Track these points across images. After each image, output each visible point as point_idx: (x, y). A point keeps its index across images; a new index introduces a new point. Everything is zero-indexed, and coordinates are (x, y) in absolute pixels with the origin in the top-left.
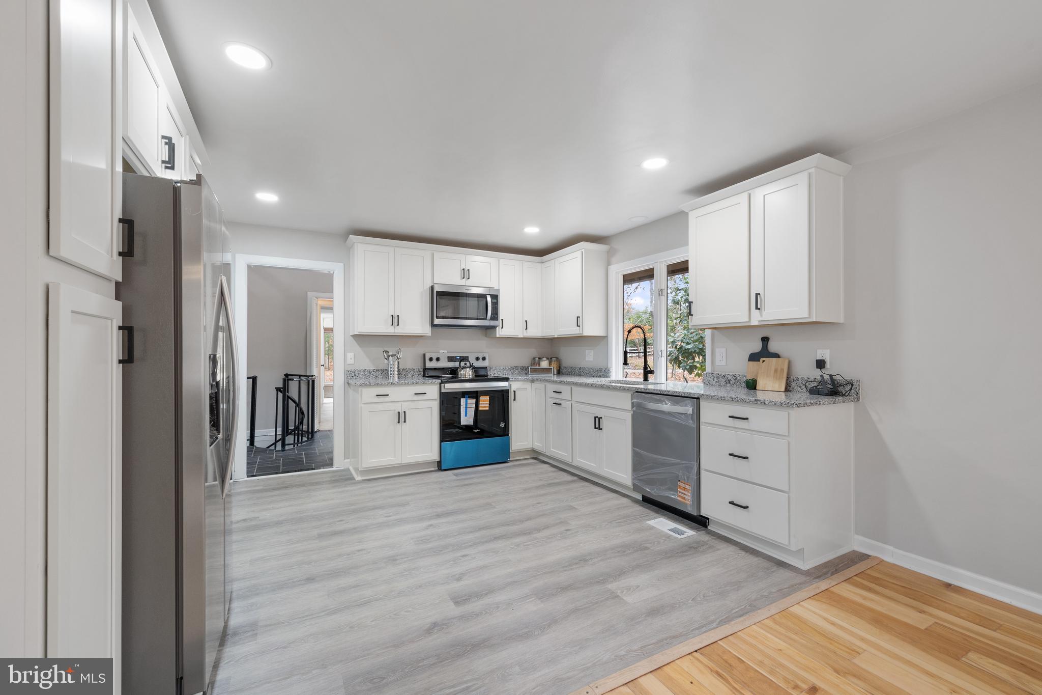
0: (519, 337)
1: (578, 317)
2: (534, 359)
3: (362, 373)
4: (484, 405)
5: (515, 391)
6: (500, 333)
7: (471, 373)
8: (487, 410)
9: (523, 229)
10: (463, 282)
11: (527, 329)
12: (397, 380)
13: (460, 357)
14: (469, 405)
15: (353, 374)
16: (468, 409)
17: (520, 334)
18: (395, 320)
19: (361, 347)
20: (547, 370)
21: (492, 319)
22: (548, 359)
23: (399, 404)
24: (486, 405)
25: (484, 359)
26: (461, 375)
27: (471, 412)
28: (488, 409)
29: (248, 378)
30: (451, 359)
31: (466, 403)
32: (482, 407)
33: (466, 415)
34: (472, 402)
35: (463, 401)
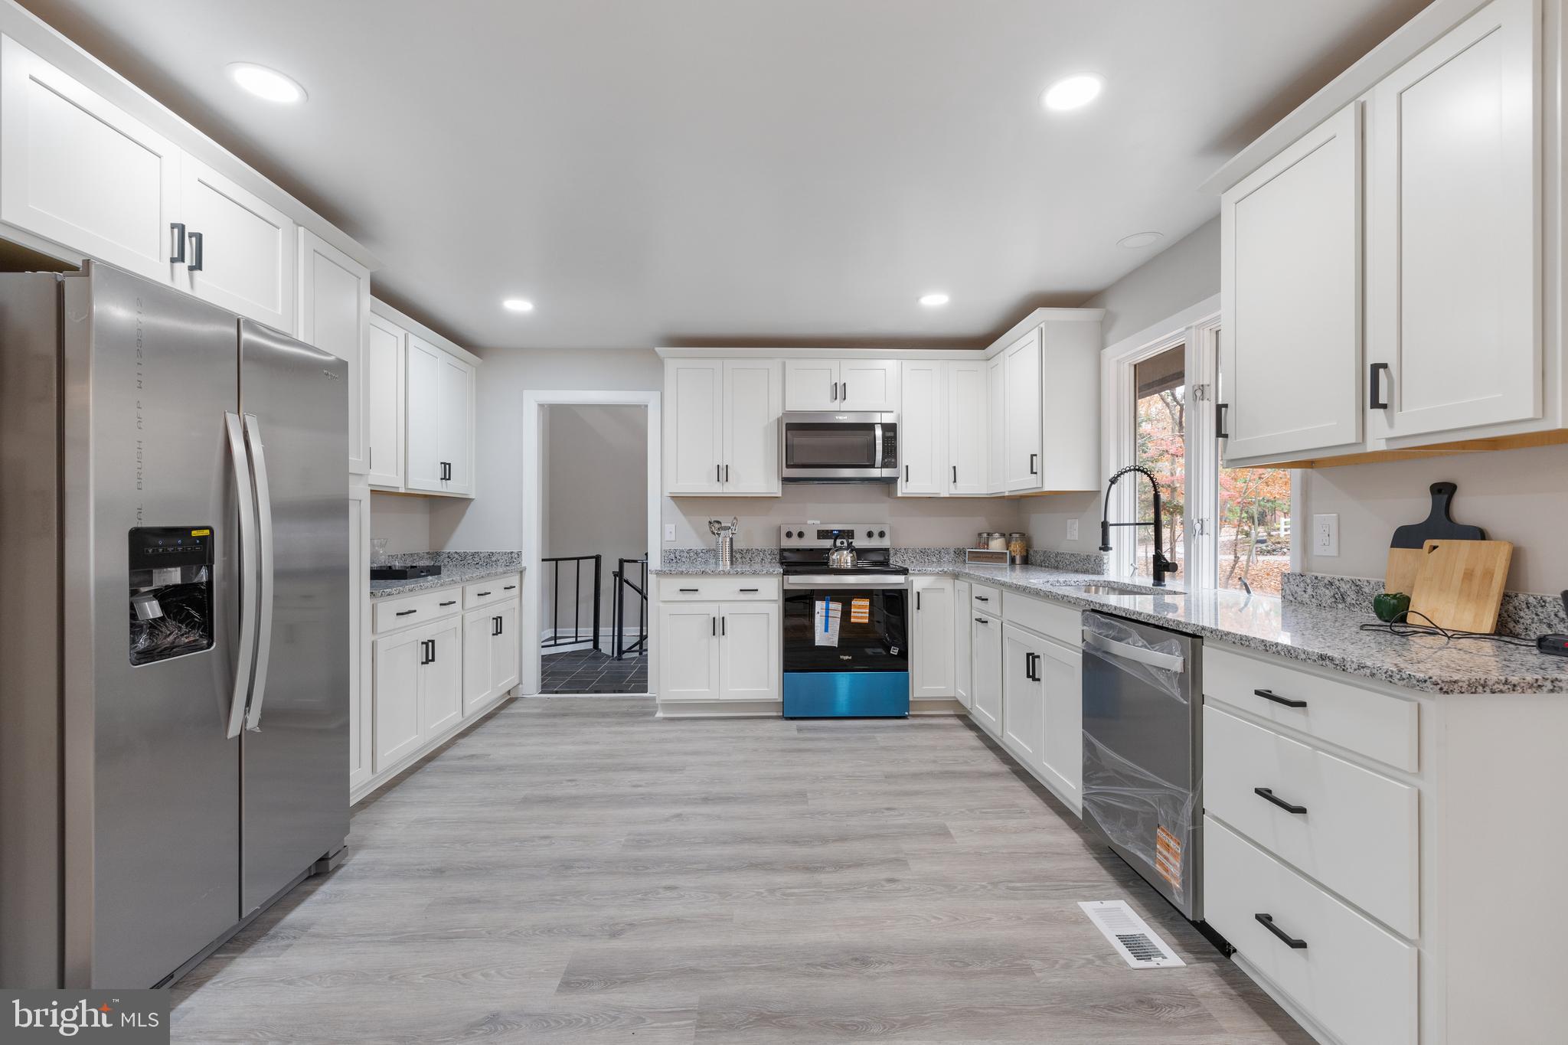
0: (942, 496)
1: (1032, 456)
2: (980, 535)
3: (685, 554)
4: (860, 615)
5: (918, 593)
6: (903, 489)
7: (849, 559)
8: (866, 623)
9: (918, 299)
10: (835, 406)
11: (955, 481)
12: (728, 568)
13: (839, 531)
14: (831, 613)
15: (672, 556)
16: (830, 619)
17: (945, 490)
18: (722, 473)
19: (685, 514)
20: (997, 557)
21: (884, 465)
22: (1003, 535)
23: (716, 605)
24: (863, 615)
25: (882, 534)
26: (834, 560)
27: (835, 625)
28: (867, 621)
29: (543, 560)
30: (823, 534)
31: (827, 609)
32: (856, 617)
33: (826, 630)
34: (836, 607)
35: (820, 606)
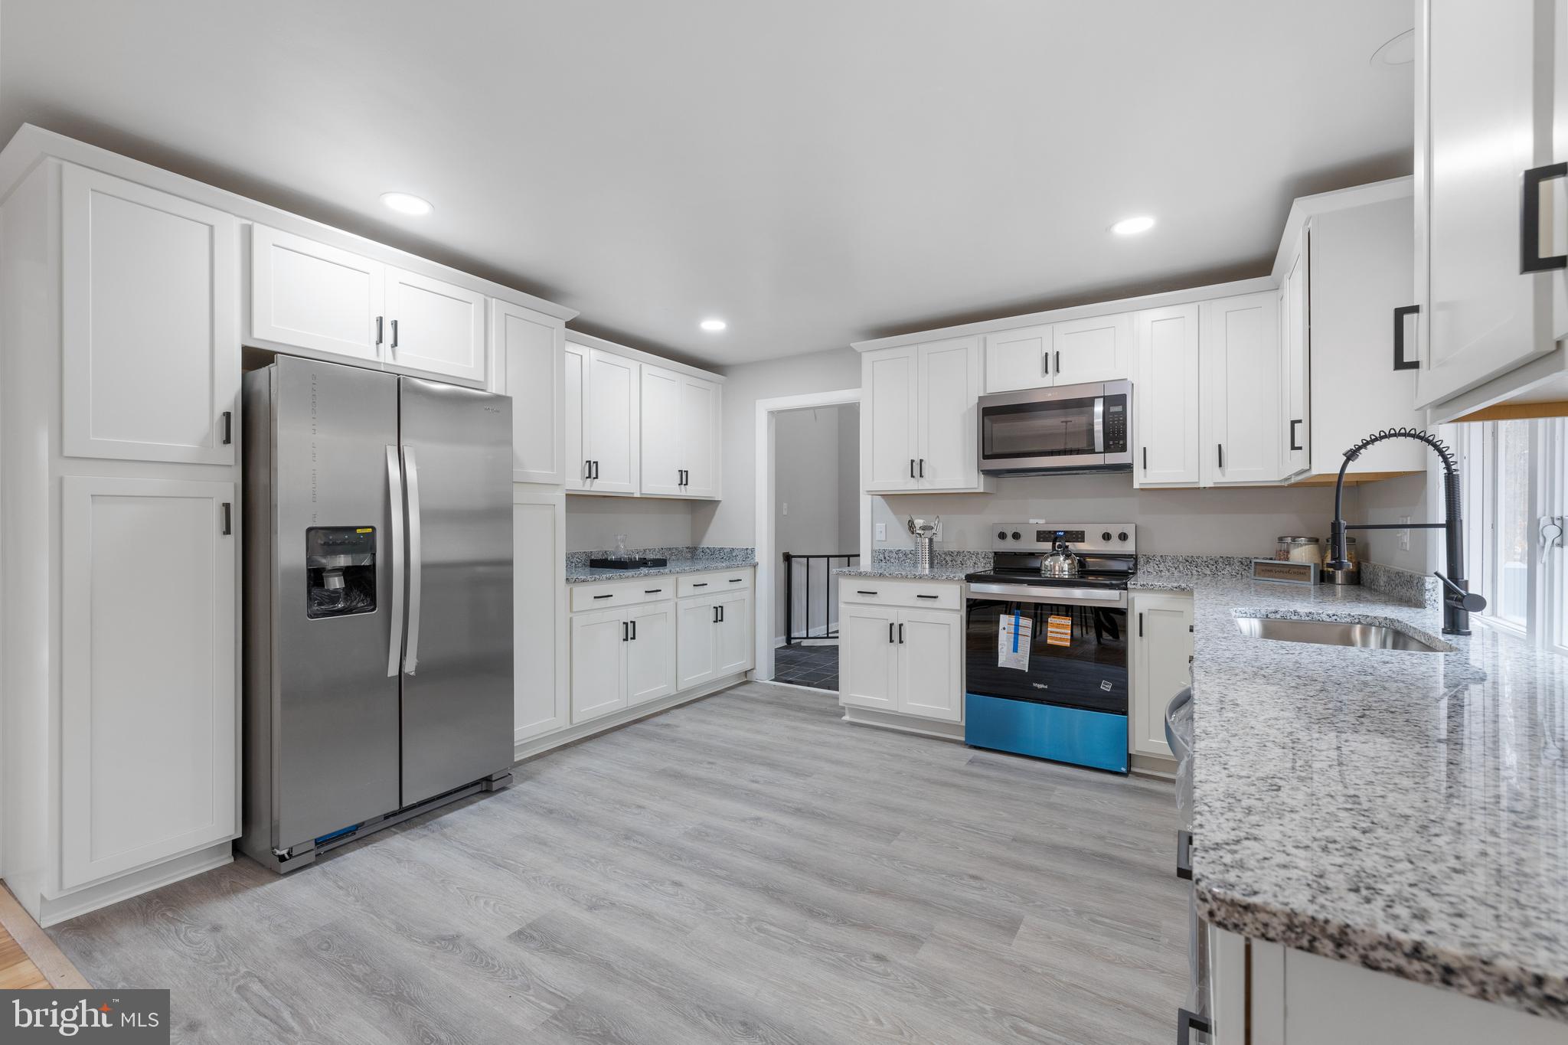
3: (894, 555)
4: (1059, 636)
5: (1141, 615)
6: (1140, 479)
7: (1066, 567)
8: (1066, 647)
9: (1108, 229)
10: (1048, 381)
11: (1226, 464)
12: (927, 571)
13: (1064, 531)
14: (1021, 631)
15: (882, 556)
16: (1020, 637)
17: (1210, 477)
18: (917, 468)
19: (895, 513)
20: (1300, 571)
21: (1107, 449)
22: (1314, 540)
23: (895, 610)
24: (1063, 636)
25: (1123, 537)
26: (1046, 567)
27: (1025, 644)
28: (1068, 644)
30: (1042, 536)
31: (1017, 625)
32: (1052, 638)
33: (1015, 650)
34: (1026, 623)
35: (1006, 621)
